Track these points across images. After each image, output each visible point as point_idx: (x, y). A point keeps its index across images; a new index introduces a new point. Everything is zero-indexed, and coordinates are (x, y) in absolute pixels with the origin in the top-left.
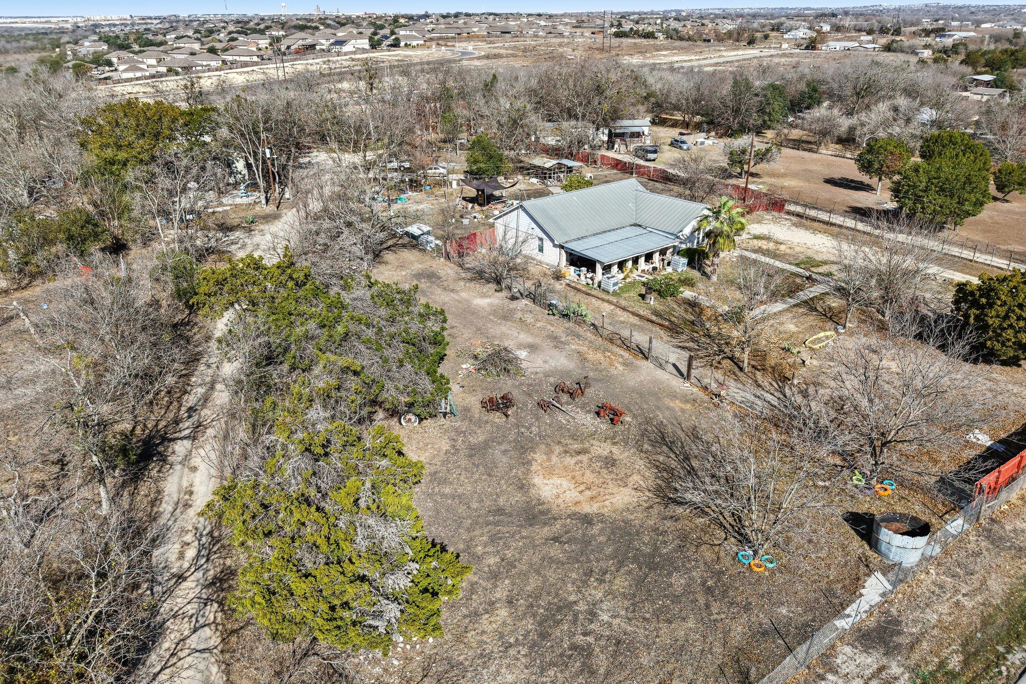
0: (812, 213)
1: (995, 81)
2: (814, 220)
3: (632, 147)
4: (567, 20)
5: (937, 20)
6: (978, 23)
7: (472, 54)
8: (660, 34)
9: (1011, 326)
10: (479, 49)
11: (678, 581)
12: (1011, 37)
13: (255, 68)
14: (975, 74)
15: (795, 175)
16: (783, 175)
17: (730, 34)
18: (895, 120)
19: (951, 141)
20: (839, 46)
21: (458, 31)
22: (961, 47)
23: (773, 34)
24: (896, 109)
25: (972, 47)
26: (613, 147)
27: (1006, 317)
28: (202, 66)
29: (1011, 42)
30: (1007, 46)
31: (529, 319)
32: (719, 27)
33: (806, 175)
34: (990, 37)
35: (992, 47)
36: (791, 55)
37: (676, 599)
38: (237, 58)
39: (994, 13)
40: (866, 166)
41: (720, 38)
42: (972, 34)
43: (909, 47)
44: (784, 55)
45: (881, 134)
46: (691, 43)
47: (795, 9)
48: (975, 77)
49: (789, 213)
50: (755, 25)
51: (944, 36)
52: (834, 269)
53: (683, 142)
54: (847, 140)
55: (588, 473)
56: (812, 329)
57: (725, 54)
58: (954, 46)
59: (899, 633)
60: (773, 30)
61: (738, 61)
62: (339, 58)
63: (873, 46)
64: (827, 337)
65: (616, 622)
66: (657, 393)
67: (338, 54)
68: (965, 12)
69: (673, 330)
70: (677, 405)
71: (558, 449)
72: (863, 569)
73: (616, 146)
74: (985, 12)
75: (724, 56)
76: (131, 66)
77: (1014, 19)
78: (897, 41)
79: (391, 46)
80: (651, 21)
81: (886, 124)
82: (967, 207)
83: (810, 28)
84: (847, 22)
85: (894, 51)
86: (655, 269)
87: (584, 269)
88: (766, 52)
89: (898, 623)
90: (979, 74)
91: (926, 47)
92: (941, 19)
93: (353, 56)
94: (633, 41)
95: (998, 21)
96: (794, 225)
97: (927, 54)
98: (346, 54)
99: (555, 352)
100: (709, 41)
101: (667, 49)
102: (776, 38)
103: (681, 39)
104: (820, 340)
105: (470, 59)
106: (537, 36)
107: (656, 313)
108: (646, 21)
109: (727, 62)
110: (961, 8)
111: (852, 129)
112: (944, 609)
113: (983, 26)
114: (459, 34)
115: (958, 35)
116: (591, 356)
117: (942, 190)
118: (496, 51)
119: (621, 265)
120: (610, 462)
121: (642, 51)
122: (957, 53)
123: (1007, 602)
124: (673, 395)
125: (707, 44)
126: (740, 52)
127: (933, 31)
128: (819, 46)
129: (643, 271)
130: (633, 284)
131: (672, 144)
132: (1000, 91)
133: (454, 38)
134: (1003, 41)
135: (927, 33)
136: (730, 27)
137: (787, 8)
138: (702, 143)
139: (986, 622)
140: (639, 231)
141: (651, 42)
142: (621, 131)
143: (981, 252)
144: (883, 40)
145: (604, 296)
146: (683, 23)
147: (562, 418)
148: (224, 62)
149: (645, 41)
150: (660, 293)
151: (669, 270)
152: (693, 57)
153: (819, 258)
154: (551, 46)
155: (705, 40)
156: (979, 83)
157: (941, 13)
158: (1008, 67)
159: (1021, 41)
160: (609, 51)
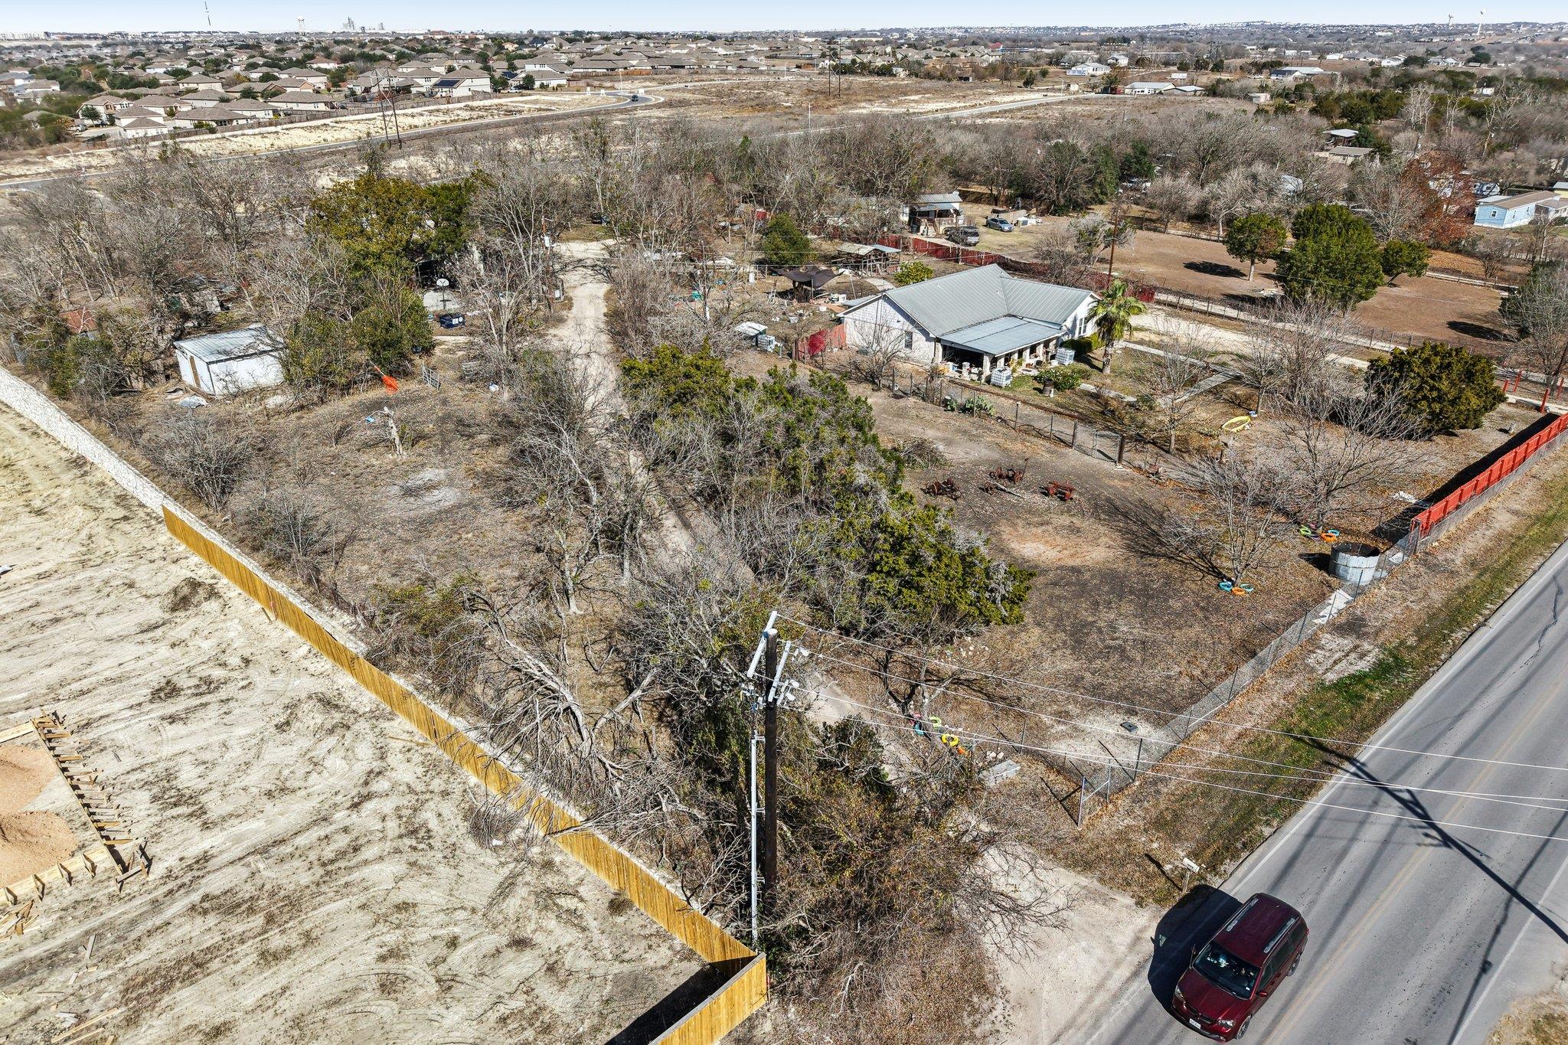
0: (1187, 302)
1: (1357, 137)
2: (1190, 309)
3: (941, 229)
4: (754, 45)
5: (1266, 48)
6: (1322, 52)
7: (647, 100)
8: (898, 69)
9: (1425, 398)
10: (653, 93)
11: (1175, 604)
12: (1368, 75)
13: (327, 121)
14: (1331, 128)
15: (1149, 260)
16: (1135, 261)
17: (992, 69)
18: (1254, 191)
19: (1327, 217)
20: (1147, 88)
21: (611, 65)
22: (1306, 89)
23: (1052, 69)
24: (1254, 177)
25: (1321, 90)
26: (918, 230)
27: (1420, 388)
28: (247, 119)
29: (1368, 82)
30: (1364, 88)
31: (928, 416)
32: (977, 59)
33: (1163, 259)
34: (1343, 76)
35: (1346, 89)
36: (1086, 101)
37: (1179, 615)
38: (294, 106)
39: (1340, 37)
40: (1236, 248)
41: (982, 75)
42: (1317, 70)
43: (1242, 90)
44: (1078, 102)
45: (1239, 209)
46: (945, 83)
47: (1066, 29)
48: (1334, 132)
49: (1159, 302)
50: (1026, 57)
51: (1284, 73)
52: (1226, 358)
53: (1003, 222)
54: (1200, 218)
55: (1058, 538)
56: (1226, 415)
57: (997, 99)
58: (1297, 88)
59: (1365, 626)
60: (1050, 64)
62: (450, 106)
63: (1193, 88)
64: (1242, 422)
65: (1135, 631)
66: (1094, 475)
67: (449, 100)
68: (1301, 35)
69: (1085, 419)
70: (1117, 483)
71: (1020, 523)
72: (1326, 589)
73: (922, 228)
74: (1328, 36)
75: (997, 103)
76: (139, 120)
77: (1368, 47)
78: (1224, 82)
79: (523, 87)
81: (1244, 195)
82: (1360, 289)
83: (1099, 61)
84: (1149, 52)
85: (1221, 96)
86: (1039, 363)
87: (966, 364)
88: (1053, 97)
89: (1364, 620)
90: (1337, 127)
91: (1263, 89)
92: (1272, 46)
93: (470, 103)
94: (864, 79)
95: (1347, 49)
96: (1169, 314)
97: (1264, 98)
98: (459, 100)
99: (972, 445)
100: (967, 79)
101: (917, 92)
102: (1056, 74)
103: (929, 76)
104: (1236, 425)
105: (647, 107)
106: (724, 72)
107: (1058, 405)
108: (870, 49)
109: (1006, 111)
110: (1295, 28)
111: (1205, 203)
112: (1398, 610)
113: (1330, 57)
114: (613, 69)
115: (1301, 71)
116: (1009, 445)
117: (1333, 270)
118: (678, 96)
119: (1008, 358)
120: (1074, 530)
121: (883, 95)
122: (1302, 98)
123: (1446, 605)
124: (1111, 476)
125: (967, 84)
126: (1018, 97)
127: (1265, 66)
128: (1120, 87)
129: (1028, 365)
130: (1022, 379)
131: (988, 225)
132: (1367, 150)
133: (608, 75)
134: (1359, 80)
135: (1259, 68)
136: (992, 59)
137: (1056, 28)
138: (1025, 223)
139: (1431, 618)
140: (1017, 322)
141: (890, 81)
142: (927, 209)
143: (1379, 339)
144: (1204, 80)
145: (997, 390)
146: (924, 53)
147: (1008, 498)
148: (275, 112)
149: (881, 80)
150: (1057, 386)
151: (1055, 363)
152: (955, 104)
153: (1209, 348)
154: (754, 88)
155: (961, 78)
156: (1337, 141)
157: (1268, 36)
158: (1371, 117)
159: (1382, 81)
160: (837, 96)
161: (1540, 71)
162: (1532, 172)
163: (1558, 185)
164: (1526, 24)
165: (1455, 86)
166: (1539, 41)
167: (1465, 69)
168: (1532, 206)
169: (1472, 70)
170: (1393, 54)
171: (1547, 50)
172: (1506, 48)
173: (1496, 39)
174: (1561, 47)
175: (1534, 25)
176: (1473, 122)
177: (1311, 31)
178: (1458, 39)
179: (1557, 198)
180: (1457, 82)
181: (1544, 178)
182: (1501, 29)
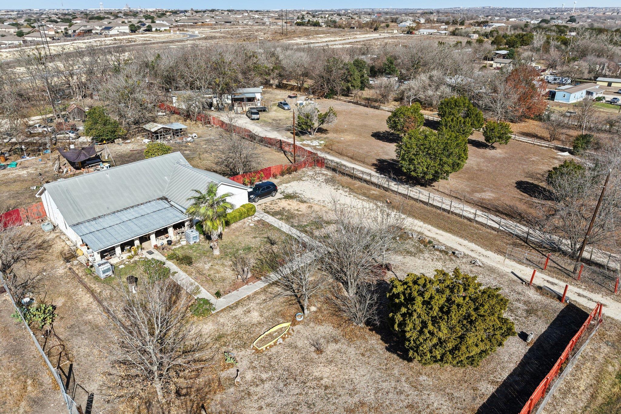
1: (508, 54)
3: (247, 108)
4: (272, 15)
5: (487, 16)
6: (508, 18)
7: (197, 36)
8: (323, 24)
10: (202, 33)
12: (523, 27)
14: (497, 50)
16: (344, 131)
17: (366, 24)
20: (426, 32)
21: (195, 21)
22: (495, 32)
23: (392, 24)
25: (501, 32)
26: (233, 109)
28: (6, 44)
29: (523, 30)
30: (520, 32)
32: (362, 20)
34: (512, 27)
35: (513, 32)
36: (397, 37)
38: (35, 39)
39: (518, 12)
40: (393, 126)
41: (361, 26)
42: (503, 25)
43: (466, 33)
44: (392, 37)
45: (421, 96)
46: (341, 29)
48: (498, 52)
49: (327, 167)
50: (382, 19)
51: (488, 26)
53: (285, 104)
57: (358, 36)
58: (491, 32)
60: (392, 22)
61: (363, 41)
62: (106, 39)
63: (446, 32)
67: (106, 36)
68: (504, 12)
73: (235, 108)
74: (514, 12)
75: (356, 38)
77: (528, 16)
78: (459, 29)
79: (146, 30)
80: (323, 16)
83: (413, 21)
84: (434, 17)
85: (456, 35)
88: (383, 35)
90: (500, 50)
91: (476, 32)
92: (490, 16)
93: (115, 37)
94: (307, 28)
95: (520, 17)
97: (475, 37)
98: (111, 36)
100: (353, 28)
101: (325, 33)
102: (394, 26)
103: (336, 27)
105: (193, 40)
106: (247, 25)
108: (320, 16)
109: (357, 42)
113: (511, 20)
114: (196, 23)
115: (496, 25)
118: (214, 34)
121: (308, 35)
122: (491, 36)
125: (352, 30)
127: (483, 23)
128: (414, 31)
131: (278, 105)
132: (509, 61)
133: (191, 25)
134: (518, 29)
135: (479, 24)
136: (368, 20)
137: (408, 9)
138: (301, 104)
141: (317, 28)
142: (240, 97)
144: (452, 28)
146: (341, 17)
148: (25, 41)
149: (312, 28)
151: (184, 242)
152: (337, 39)
154: (252, 31)
156: (500, 56)
157: (491, 12)
158: (518, 44)
159: (528, 29)
160: (286, 35)
161: (596, 25)
162: (586, 72)
163: (599, 79)
164: (592, 8)
165: (559, 32)
166: (597, 14)
167: (566, 24)
168: (584, 92)
169: (568, 25)
170: (537, 18)
171: (600, 18)
172: (583, 17)
173: (580, 13)
174: (605, 17)
175: (596, 8)
176: (563, 47)
177: (508, 10)
178: (565, 13)
179: (597, 87)
180: (561, 30)
181: (592, 76)
182: (583, 10)
